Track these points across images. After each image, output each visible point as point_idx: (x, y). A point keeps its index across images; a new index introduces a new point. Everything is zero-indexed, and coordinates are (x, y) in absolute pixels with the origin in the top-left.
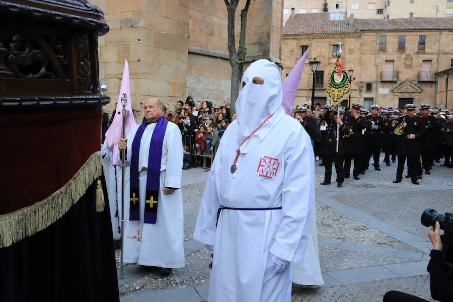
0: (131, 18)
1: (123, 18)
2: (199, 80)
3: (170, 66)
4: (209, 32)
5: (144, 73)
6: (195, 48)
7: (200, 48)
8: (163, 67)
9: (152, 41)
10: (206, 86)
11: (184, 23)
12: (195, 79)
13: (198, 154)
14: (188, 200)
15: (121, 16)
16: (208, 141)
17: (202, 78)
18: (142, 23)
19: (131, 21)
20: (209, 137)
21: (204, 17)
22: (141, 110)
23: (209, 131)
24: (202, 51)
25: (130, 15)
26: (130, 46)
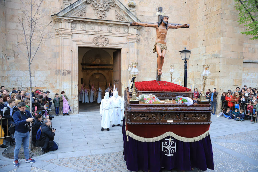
0: (216, 54)
1: (213, 54)
2: (248, 74)
3: (234, 72)
4: (253, 52)
5: (222, 77)
6: (246, 60)
7: (248, 60)
8: (231, 73)
9: (226, 62)
10: (252, 76)
11: (241, 52)
12: (246, 74)
13: (248, 114)
14: (244, 143)
15: (212, 53)
16: (254, 109)
17: (249, 73)
18: (221, 56)
19: (216, 55)
20: (255, 107)
21: (250, 46)
22: (220, 92)
23: (255, 104)
24: (249, 61)
25: (216, 53)
26: (216, 65)
